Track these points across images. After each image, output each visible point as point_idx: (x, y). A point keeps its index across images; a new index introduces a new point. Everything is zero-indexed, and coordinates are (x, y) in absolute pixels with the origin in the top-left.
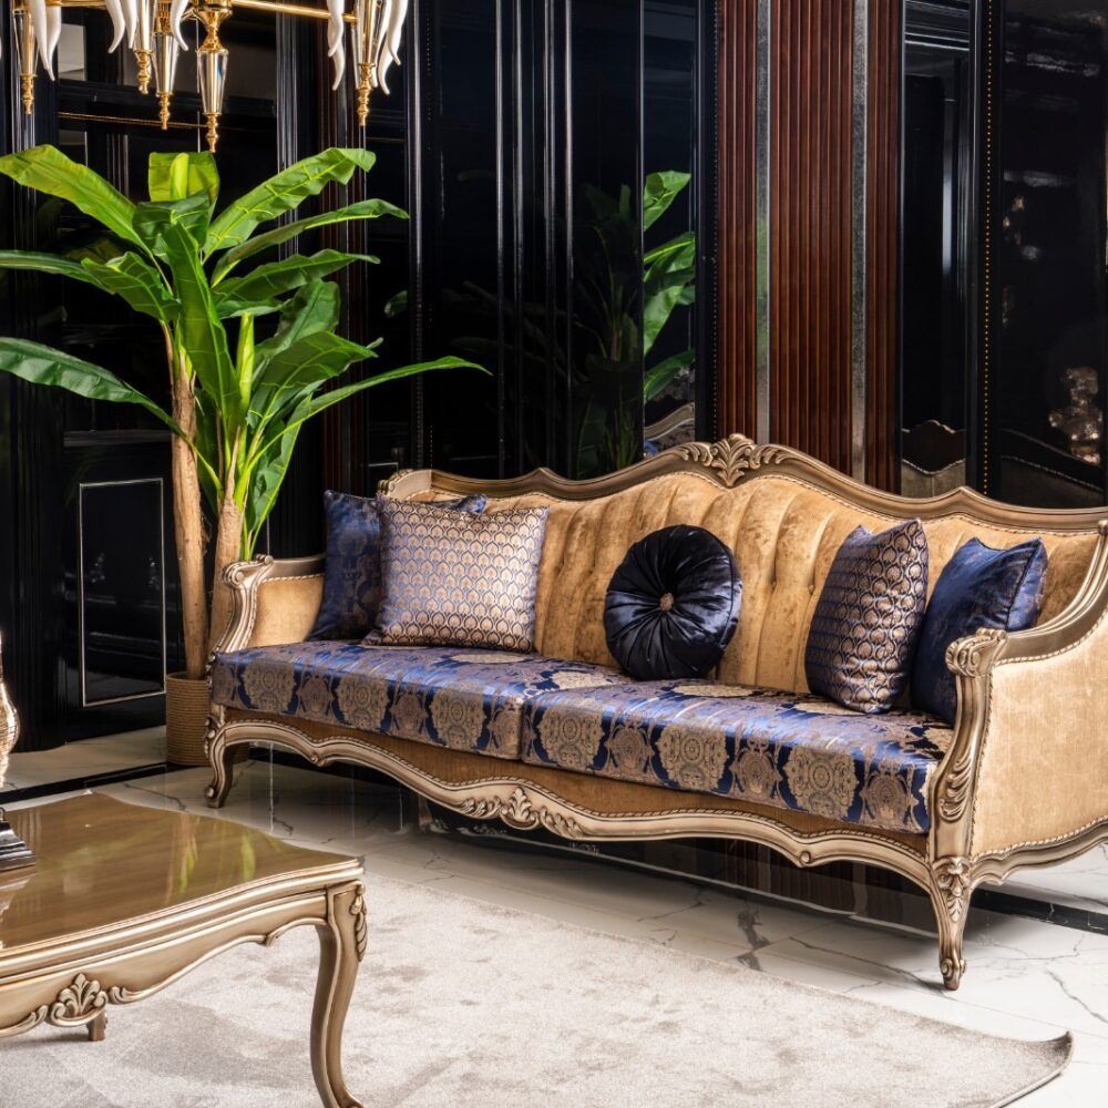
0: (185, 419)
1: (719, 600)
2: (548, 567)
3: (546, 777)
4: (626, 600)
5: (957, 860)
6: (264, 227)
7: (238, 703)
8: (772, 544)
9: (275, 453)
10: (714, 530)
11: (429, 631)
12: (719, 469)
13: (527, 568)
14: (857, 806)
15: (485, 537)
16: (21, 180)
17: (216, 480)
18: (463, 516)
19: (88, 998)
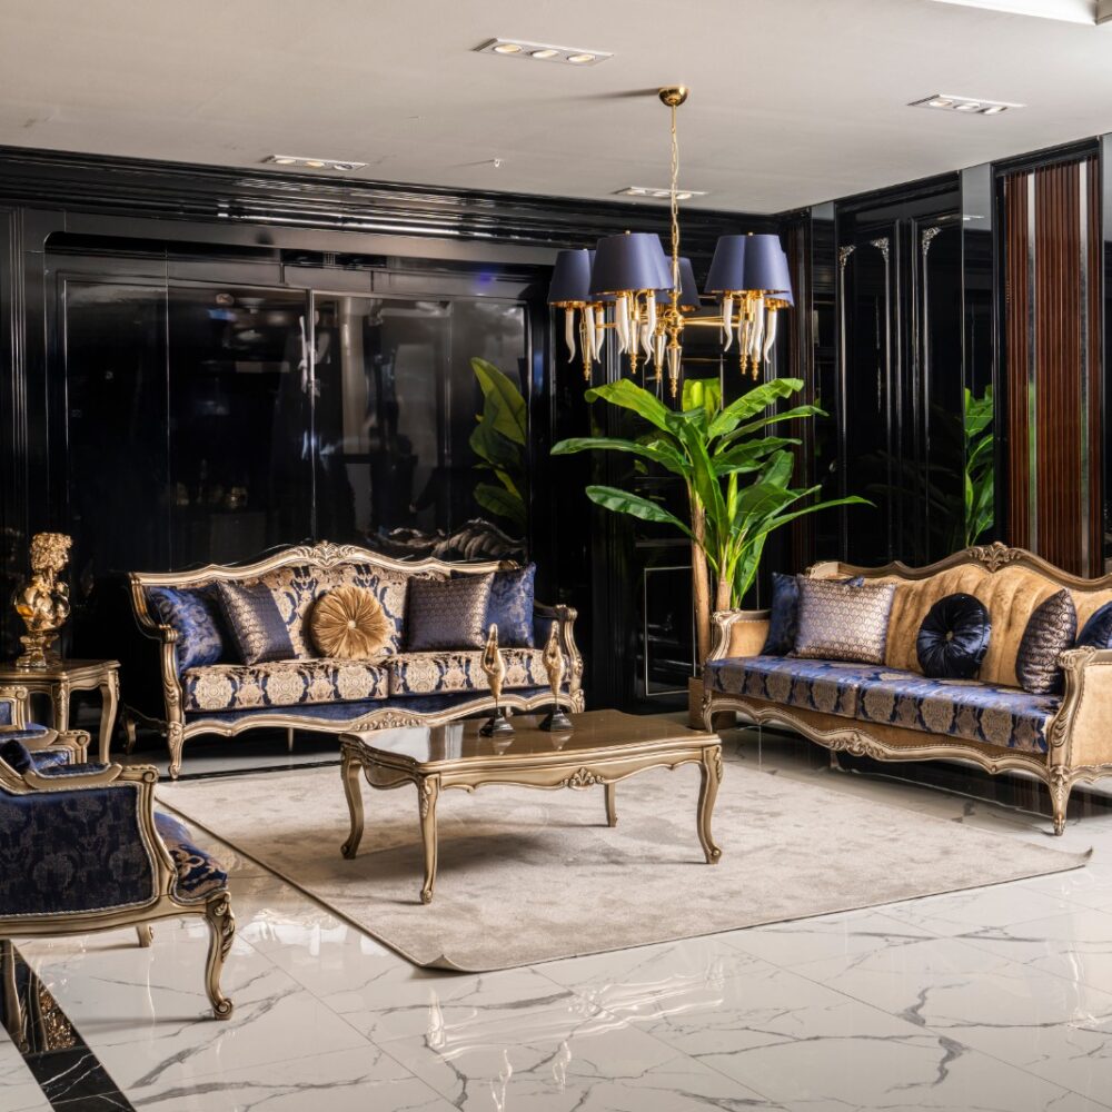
0: (699, 532)
1: (975, 635)
2: (894, 618)
3: (869, 727)
4: (928, 635)
5: (1061, 767)
6: (743, 423)
7: (717, 688)
8: (1009, 604)
9: (750, 551)
10: (979, 597)
11: (822, 651)
12: (987, 562)
13: (881, 618)
14: (1013, 739)
15: (857, 599)
16: (610, 399)
17: (716, 566)
18: (846, 587)
19: (586, 779)
